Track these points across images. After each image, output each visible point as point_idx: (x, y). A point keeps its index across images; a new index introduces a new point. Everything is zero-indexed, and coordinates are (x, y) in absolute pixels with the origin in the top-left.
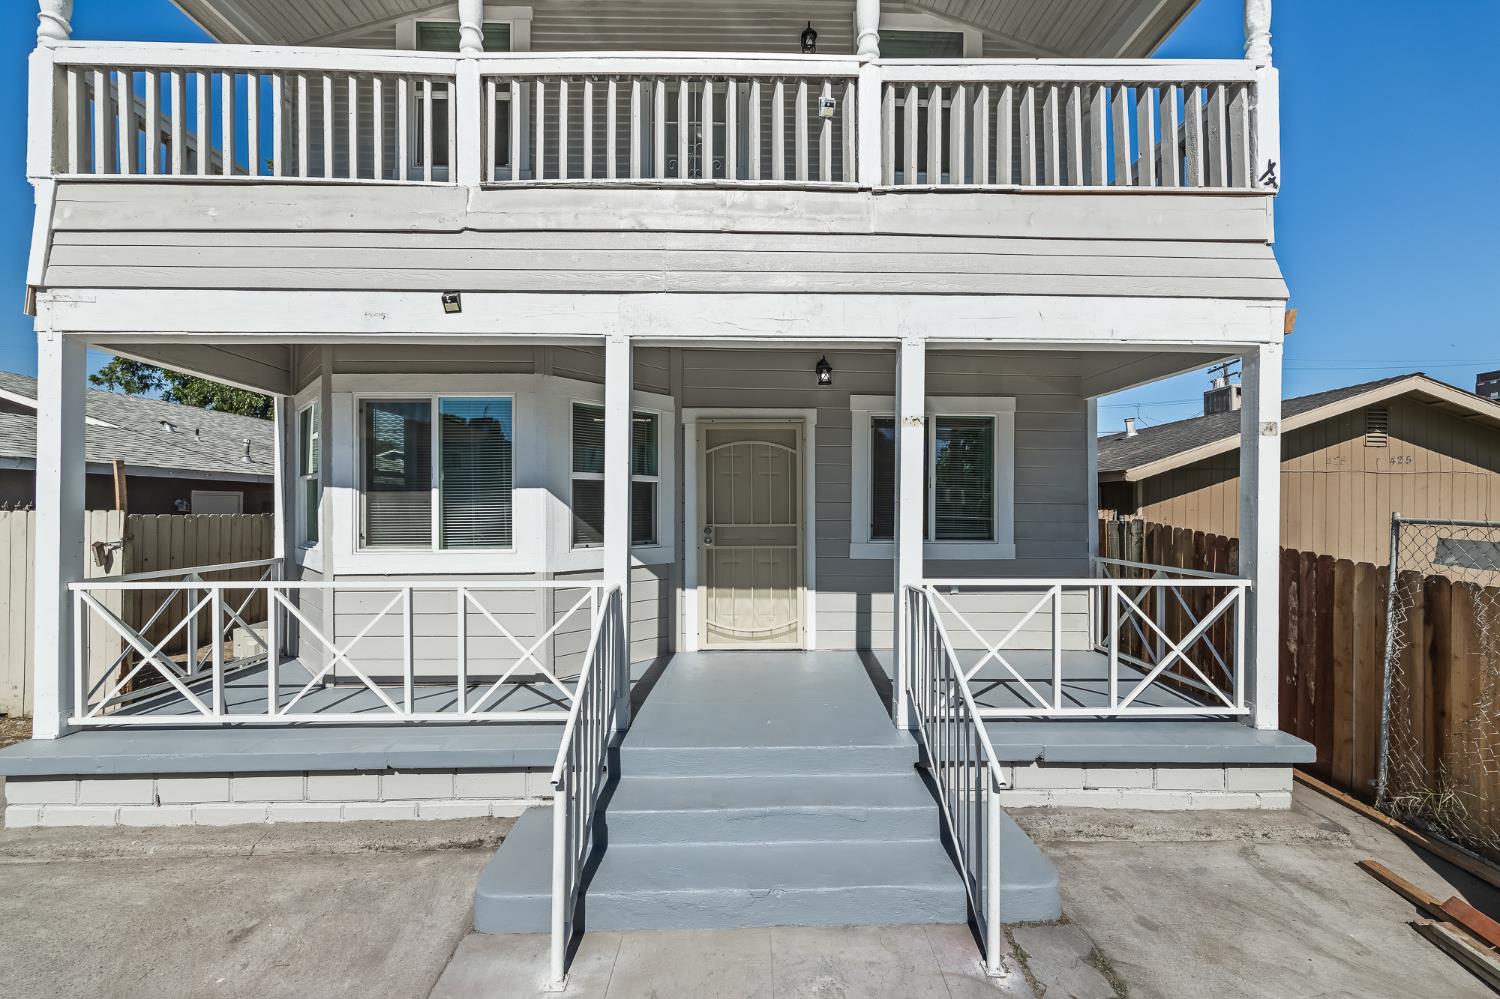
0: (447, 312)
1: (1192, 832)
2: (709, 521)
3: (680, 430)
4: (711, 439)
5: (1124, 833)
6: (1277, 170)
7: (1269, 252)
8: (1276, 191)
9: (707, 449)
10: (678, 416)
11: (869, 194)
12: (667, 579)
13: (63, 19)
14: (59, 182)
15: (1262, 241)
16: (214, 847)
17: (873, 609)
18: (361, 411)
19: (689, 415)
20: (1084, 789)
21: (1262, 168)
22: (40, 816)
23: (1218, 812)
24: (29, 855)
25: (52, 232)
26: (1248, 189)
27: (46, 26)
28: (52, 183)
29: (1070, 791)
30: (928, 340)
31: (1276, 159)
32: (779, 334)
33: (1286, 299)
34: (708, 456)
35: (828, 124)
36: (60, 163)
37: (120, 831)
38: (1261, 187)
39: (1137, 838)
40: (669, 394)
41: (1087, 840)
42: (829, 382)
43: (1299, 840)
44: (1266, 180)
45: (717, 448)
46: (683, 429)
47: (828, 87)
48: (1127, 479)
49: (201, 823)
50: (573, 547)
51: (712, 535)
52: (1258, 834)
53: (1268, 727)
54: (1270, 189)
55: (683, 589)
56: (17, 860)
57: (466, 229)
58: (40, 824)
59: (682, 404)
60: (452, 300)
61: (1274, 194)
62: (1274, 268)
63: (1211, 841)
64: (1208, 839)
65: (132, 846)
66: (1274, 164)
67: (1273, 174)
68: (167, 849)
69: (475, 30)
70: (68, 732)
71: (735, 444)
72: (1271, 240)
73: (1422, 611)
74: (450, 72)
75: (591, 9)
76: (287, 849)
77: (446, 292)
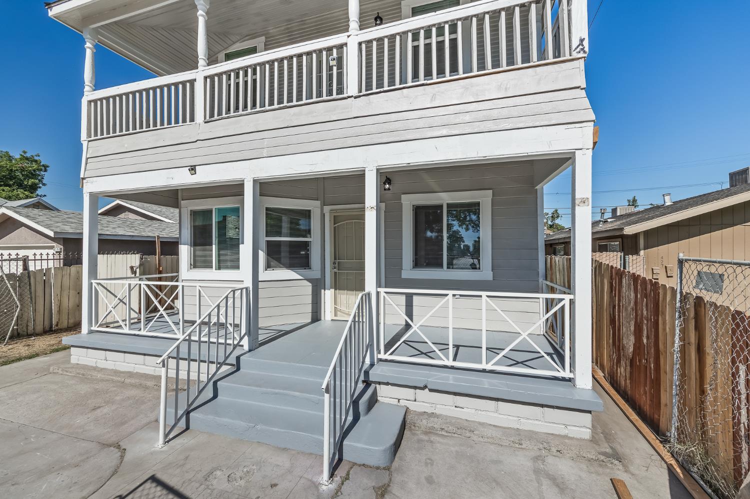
0: (192, 175)
1: (510, 441)
2: (335, 259)
3: (323, 216)
4: (336, 219)
5: (468, 434)
6: (586, 43)
7: (583, 93)
8: (586, 55)
9: (334, 224)
10: (322, 210)
11: (353, 99)
12: (317, 286)
13: (91, 85)
14: (89, 141)
15: (578, 87)
16: (114, 378)
17: (414, 305)
18: (191, 215)
19: (327, 209)
20: (456, 407)
21: (575, 42)
22: (78, 360)
23: (536, 433)
24: (71, 373)
25: (87, 159)
26: (568, 57)
27: (87, 88)
28: (87, 142)
29: (447, 407)
30: (377, 168)
31: (585, 35)
32: (311, 171)
33: (594, 121)
34: (335, 228)
35: (335, 68)
36: (89, 135)
37: (95, 369)
38: (575, 55)
39: (475, 438)
40: (317, 200)
41: (446, 434)
42: (389, 189)
43: (583, 458)
44: (578, 50)
45: (339, 224)
46: (324, 215)
47: (335, 51)
48: (625, 233)
49: (117, 369)
50: (266, 270)
51: (337, 265)
52: (554, 450)
53: (584, 387)
54: (582, 55)
55: (325, 290)
56: (68, 374)
57: (198, 140)
58: (79, 363)
59: (324, 204)
60: (193, 169)
61: (585, 57)
62: (586, 103)
63: (521, 448)
64: (520, 446)
65: (95, 373)
66: (584, 39)
67: (583, 45)
68: (103, 376)
69: (204, 59)
70: (91, 332)
71: (347, 221)
72: (584, 85)
73: (694, 320)
74: (194, 78)
75: (287, 31)
76: (134, 382)
77: (191, 166)
